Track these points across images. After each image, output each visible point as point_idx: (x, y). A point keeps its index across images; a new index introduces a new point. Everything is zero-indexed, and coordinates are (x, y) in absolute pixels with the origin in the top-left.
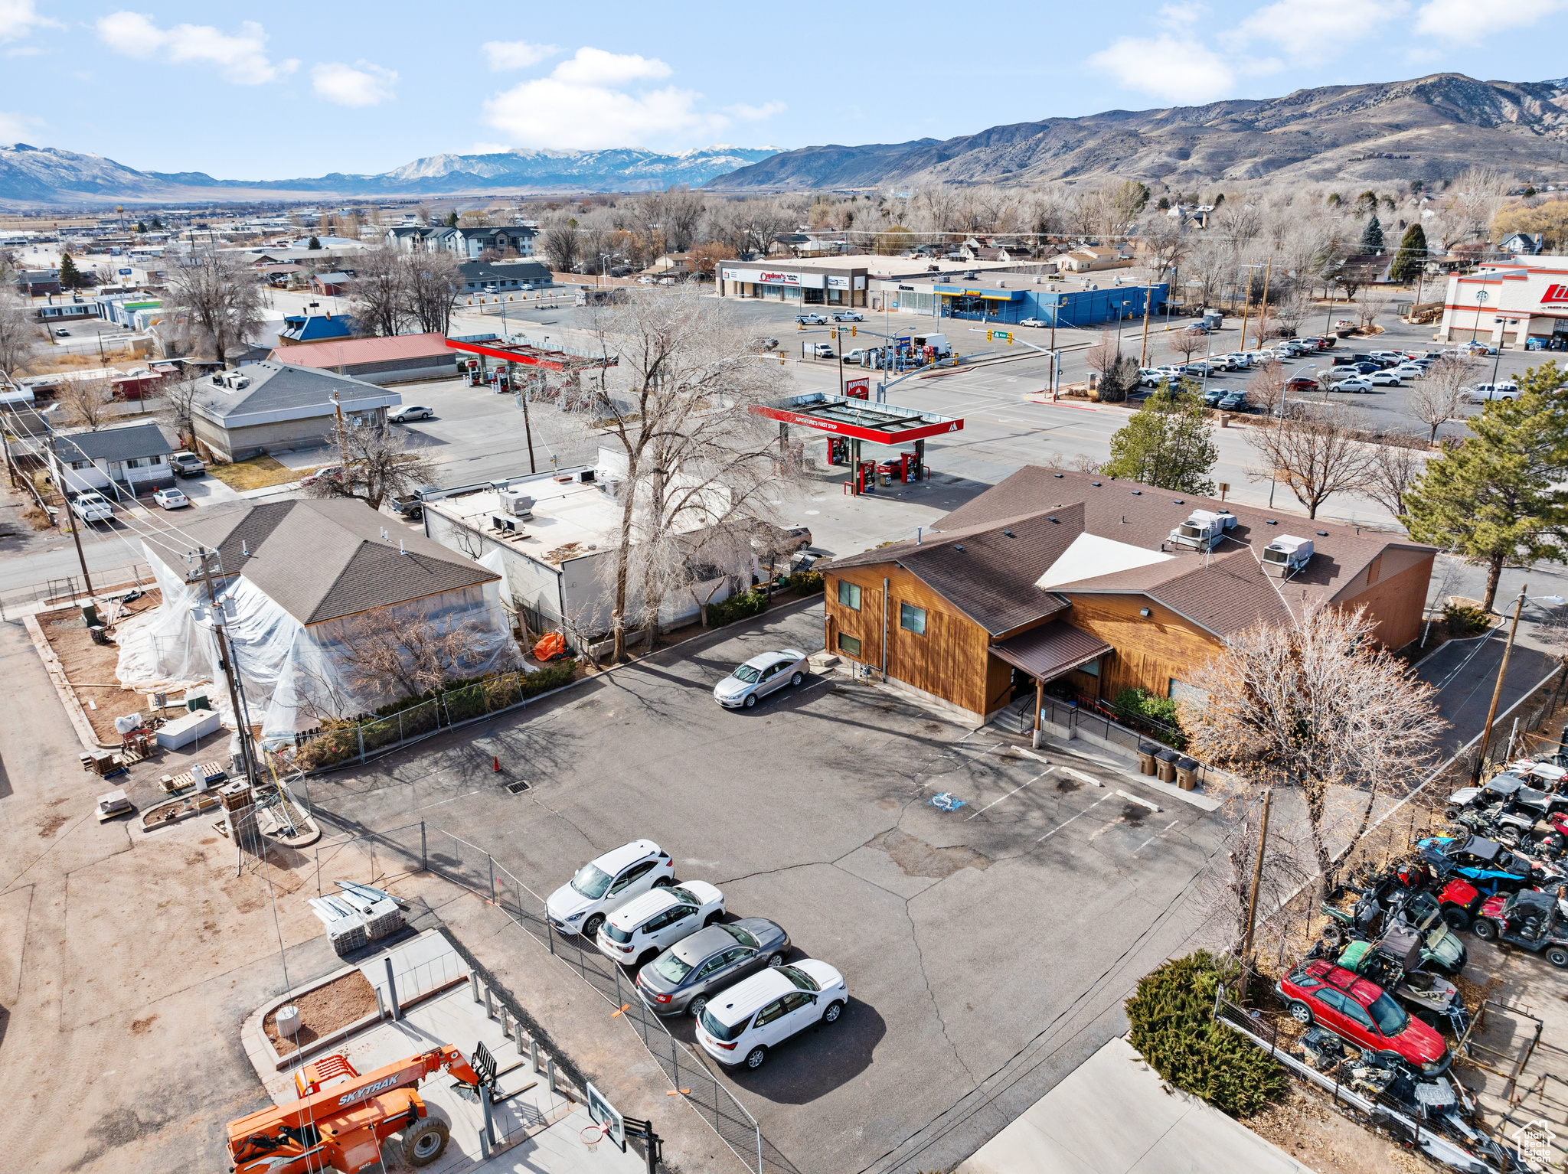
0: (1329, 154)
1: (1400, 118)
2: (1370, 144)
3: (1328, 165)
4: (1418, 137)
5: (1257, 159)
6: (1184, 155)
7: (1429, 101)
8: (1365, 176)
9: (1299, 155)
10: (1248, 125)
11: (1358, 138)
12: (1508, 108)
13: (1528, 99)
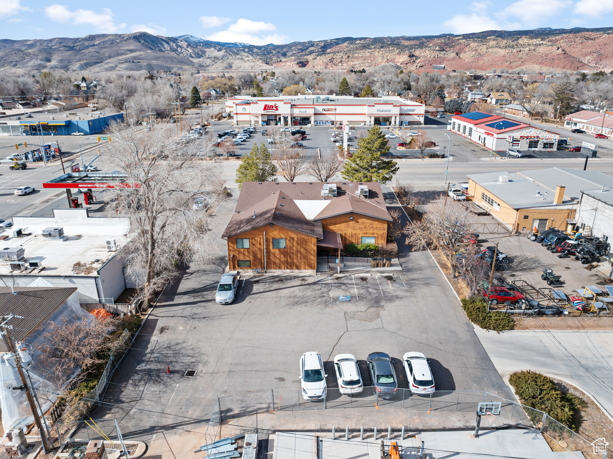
0: (110, 60)
1: (132, 47)
2: (124, 57)
3: (111, 65)
4: (140, 55)
5: (81, 62)
6: (49, 61)
7: (140, 42)
8: (126, 69)
9: (98, 61)
10: (72, 48)
11: (119, 55)
12: (166, 45)
13: (171, 43)
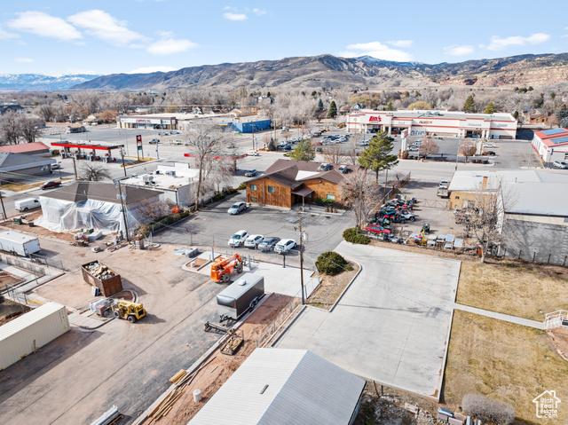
0: (297, 79)
1: (316, 68)
2: (308, 76)
3: (297, 82)
4: (322, 74)
5: (275, 80)
6: (252, 79)
7: (323, 63)
8: (308, 86)
9: (287, 79)
10: (270, 69)
11: (305, 74)
12: (345, 65)
13: (350, 63)
